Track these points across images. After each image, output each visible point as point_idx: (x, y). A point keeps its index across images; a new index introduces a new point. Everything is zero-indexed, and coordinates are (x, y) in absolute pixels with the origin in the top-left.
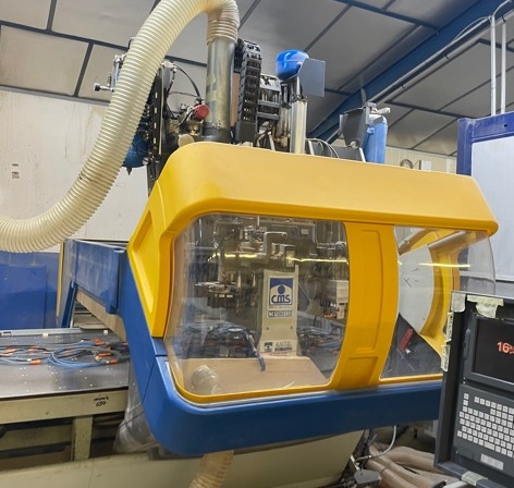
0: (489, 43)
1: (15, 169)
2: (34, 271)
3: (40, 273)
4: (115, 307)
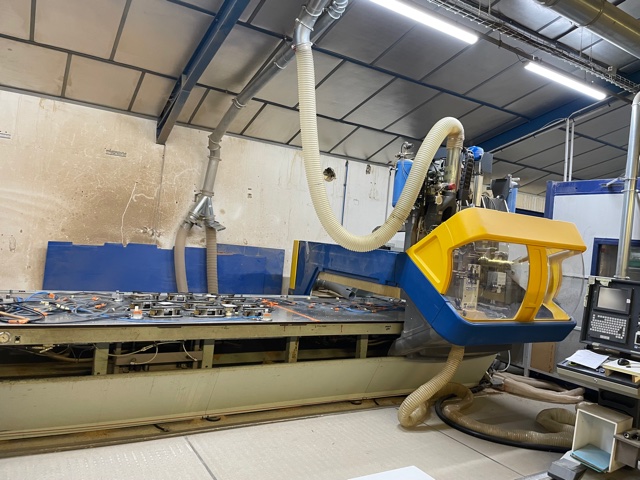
0: (565, 130)
1: (250, 192)
2: (258, 260)
3: (262, 261)
4: (392, 281)
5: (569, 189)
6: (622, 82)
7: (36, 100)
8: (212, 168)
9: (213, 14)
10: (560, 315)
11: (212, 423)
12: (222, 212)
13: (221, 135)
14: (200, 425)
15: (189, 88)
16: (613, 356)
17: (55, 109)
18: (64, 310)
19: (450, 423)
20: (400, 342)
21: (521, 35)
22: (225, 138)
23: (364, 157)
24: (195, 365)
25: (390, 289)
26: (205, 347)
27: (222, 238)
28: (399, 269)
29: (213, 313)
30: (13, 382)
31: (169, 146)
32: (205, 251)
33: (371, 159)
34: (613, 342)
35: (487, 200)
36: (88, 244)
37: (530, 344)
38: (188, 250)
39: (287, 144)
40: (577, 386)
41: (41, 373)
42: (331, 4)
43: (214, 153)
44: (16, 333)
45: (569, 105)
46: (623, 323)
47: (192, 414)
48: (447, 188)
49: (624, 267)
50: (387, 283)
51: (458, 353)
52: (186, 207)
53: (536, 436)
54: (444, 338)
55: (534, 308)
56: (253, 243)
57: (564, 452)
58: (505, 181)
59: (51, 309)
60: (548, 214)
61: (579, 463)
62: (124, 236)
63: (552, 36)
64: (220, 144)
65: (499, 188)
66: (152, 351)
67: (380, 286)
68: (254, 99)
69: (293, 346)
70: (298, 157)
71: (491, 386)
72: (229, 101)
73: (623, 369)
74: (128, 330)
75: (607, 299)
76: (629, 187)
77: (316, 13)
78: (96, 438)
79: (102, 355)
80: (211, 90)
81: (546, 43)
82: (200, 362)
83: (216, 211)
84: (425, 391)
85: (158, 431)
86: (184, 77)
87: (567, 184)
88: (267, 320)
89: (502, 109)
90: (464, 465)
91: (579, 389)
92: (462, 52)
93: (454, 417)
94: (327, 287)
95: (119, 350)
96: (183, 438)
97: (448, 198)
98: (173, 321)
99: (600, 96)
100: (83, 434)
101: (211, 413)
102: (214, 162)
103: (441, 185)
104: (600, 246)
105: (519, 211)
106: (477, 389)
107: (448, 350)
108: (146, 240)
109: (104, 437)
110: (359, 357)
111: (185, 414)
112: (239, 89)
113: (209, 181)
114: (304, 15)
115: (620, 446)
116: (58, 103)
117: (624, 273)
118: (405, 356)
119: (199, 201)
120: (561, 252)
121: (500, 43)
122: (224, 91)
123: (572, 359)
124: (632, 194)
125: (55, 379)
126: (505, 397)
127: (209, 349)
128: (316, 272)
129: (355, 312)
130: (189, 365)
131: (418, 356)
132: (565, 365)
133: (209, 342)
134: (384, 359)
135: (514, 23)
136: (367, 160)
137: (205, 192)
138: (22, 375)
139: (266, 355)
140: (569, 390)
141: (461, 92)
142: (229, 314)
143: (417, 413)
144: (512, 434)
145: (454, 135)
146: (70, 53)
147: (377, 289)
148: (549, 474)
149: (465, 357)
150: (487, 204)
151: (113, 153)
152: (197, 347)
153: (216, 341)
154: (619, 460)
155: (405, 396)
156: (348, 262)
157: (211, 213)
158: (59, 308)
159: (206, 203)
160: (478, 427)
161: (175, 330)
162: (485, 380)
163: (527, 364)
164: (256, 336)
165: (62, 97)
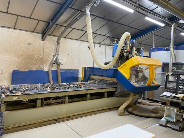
0: (153, 34)
1: (68, 54)
2: (72, 73)
3: (73, 73)
4: (113, 77)
5: (155, 50)
6: (169, 21)
7: (6, 29)
8: (58, 47)
9: (61, 5)
10: (156, 83)
11: (69, 118)
12: (61, 60)
13: (60, 38)
14: (66, 119)
15: (53, 25)
16: (173, 93)
17: (12, 32)
18: (28, 90)
19: (131, 113)
20: (116, 93)
21: (145, 10)
22: (61, 39)
23: (99, 43)
24: (64, 102)
25: (113, 79)
26: (66, 97)
27: (61, 67)
28: (115, 73)
29: (68, 88)
30: (17, 111)
31: (45, 41)
32: (57, 71)
33: (101, 43)
34: (173, 89)
35: (136, 54)
36: (24, 71)
37: (147, 92)
38: (52, 71)
39: (78, 40)
40: (160, 102)
41: (20, 108)
42: (95, 2)
43: (58, 43)
44: (18, 97)
45: (154, 27)
46: (175, 84)
47: (64, 116)
48: (127, 51)
49: (171, 70)
50: (112, 77)
51: (132, 95)
52: (51, 59)
53: (153, 115)
54: (129, 91)
55: (151, 82)
56: (70, 68)
57: (162, 118)
58: (140, 49)
59: (25, 90)
60: (150, 57)
61: (166, 120)
62: (34, 68)
63: (151, 10)
64: (60, 40)
65: (138, 50)
66: (54, 99)
67: (110, 78)
68: (71, 28)
69: (88, 96)
70: (81, 43)
71: (139, 103)
72: (63, 28)
73: (177, 96)
74: (48, 94)
75: (171, 78)
76: (172, 49)
77: (91, 5)
78: (39, 125)
79: (39, 102)
80: (58, 25)
81: (149, 11)
82: (65, 102)
83: (59, 60)
84: (124, 105)
85: (56, 121)
86: (51, 22)
87: (154, 49)
88: (83, 89)
89: (136, 29)
90: (137, 123)
91: (161, 102)
92: (128, 14)
93: (132, 112)
94: (93, 79)
95: (44, 100)
96: (63, 122)
97: (127, 54)
98: (58, 91)
99: (163, 25)
100: (36, 124)
101: (69, 115)
102: (58, 46)
103: (126, 51)
104: (164, 64)
105: (144, 56)
106: (135, 104)
107: (129, 94)
108: (40, 69)
109: (41, 124)
110: (105, 98)
111: (62, 116)
112: (66, 25)
113: (57, 51)
114: (88, 5)
115: (177, 115)
116: (13, 30)
117: (171, 71)
118: (117, 97)
119: (55, 57)
120: (156, 67)
121: (139, 12)
122: (62, 26)
123: (163, 94)
124: (172, 51)
125: (29, 109)
126: (142, 106)
127: (67, 98)
128: (90, 75)
129: (103, 86)
130: (62, 103)
131: (121, 96)
132: (162, 96)
133: (67, 96)
134: (112, 98)
135: (142, 6)
136: (99, 44)
137: (56, 54)
138: (15, 109)
139: (80, 99)
140: (158, 103)
141: (126, 25)
142: (72, 88)
143: (122, 111)
144: (147, 115)
145: (128, 37)
146: (18, 16)
147: (109, 79)
148: (159, 124)
149: (134, 96)
150: (136, 55)
151: (30, 44)
152: (64, 97)
153: (69, 96)
154: (177, 119)
155: (119, 107)
156: (100, 72)
157: (58, 60)
158: (27, 89)
159: (57, 57)
160: (138, 113)
161: (60, 93)
162: (137, 102)
163: (146, 97)
164: (80, 94)
165: (14, 28)
